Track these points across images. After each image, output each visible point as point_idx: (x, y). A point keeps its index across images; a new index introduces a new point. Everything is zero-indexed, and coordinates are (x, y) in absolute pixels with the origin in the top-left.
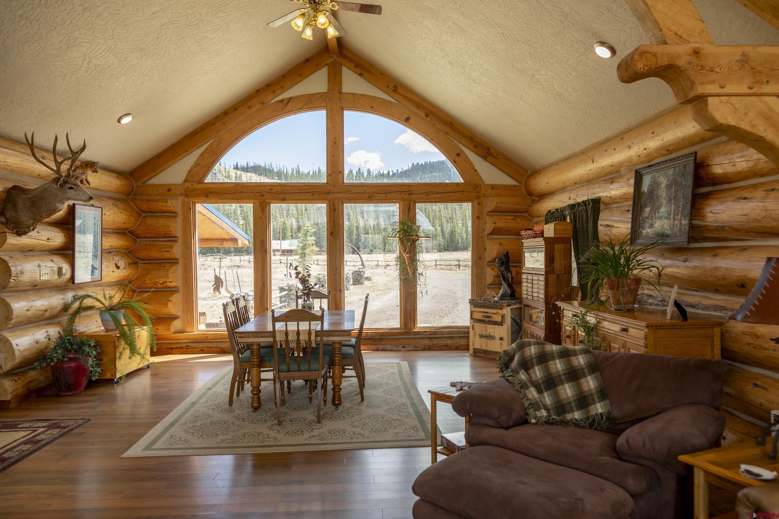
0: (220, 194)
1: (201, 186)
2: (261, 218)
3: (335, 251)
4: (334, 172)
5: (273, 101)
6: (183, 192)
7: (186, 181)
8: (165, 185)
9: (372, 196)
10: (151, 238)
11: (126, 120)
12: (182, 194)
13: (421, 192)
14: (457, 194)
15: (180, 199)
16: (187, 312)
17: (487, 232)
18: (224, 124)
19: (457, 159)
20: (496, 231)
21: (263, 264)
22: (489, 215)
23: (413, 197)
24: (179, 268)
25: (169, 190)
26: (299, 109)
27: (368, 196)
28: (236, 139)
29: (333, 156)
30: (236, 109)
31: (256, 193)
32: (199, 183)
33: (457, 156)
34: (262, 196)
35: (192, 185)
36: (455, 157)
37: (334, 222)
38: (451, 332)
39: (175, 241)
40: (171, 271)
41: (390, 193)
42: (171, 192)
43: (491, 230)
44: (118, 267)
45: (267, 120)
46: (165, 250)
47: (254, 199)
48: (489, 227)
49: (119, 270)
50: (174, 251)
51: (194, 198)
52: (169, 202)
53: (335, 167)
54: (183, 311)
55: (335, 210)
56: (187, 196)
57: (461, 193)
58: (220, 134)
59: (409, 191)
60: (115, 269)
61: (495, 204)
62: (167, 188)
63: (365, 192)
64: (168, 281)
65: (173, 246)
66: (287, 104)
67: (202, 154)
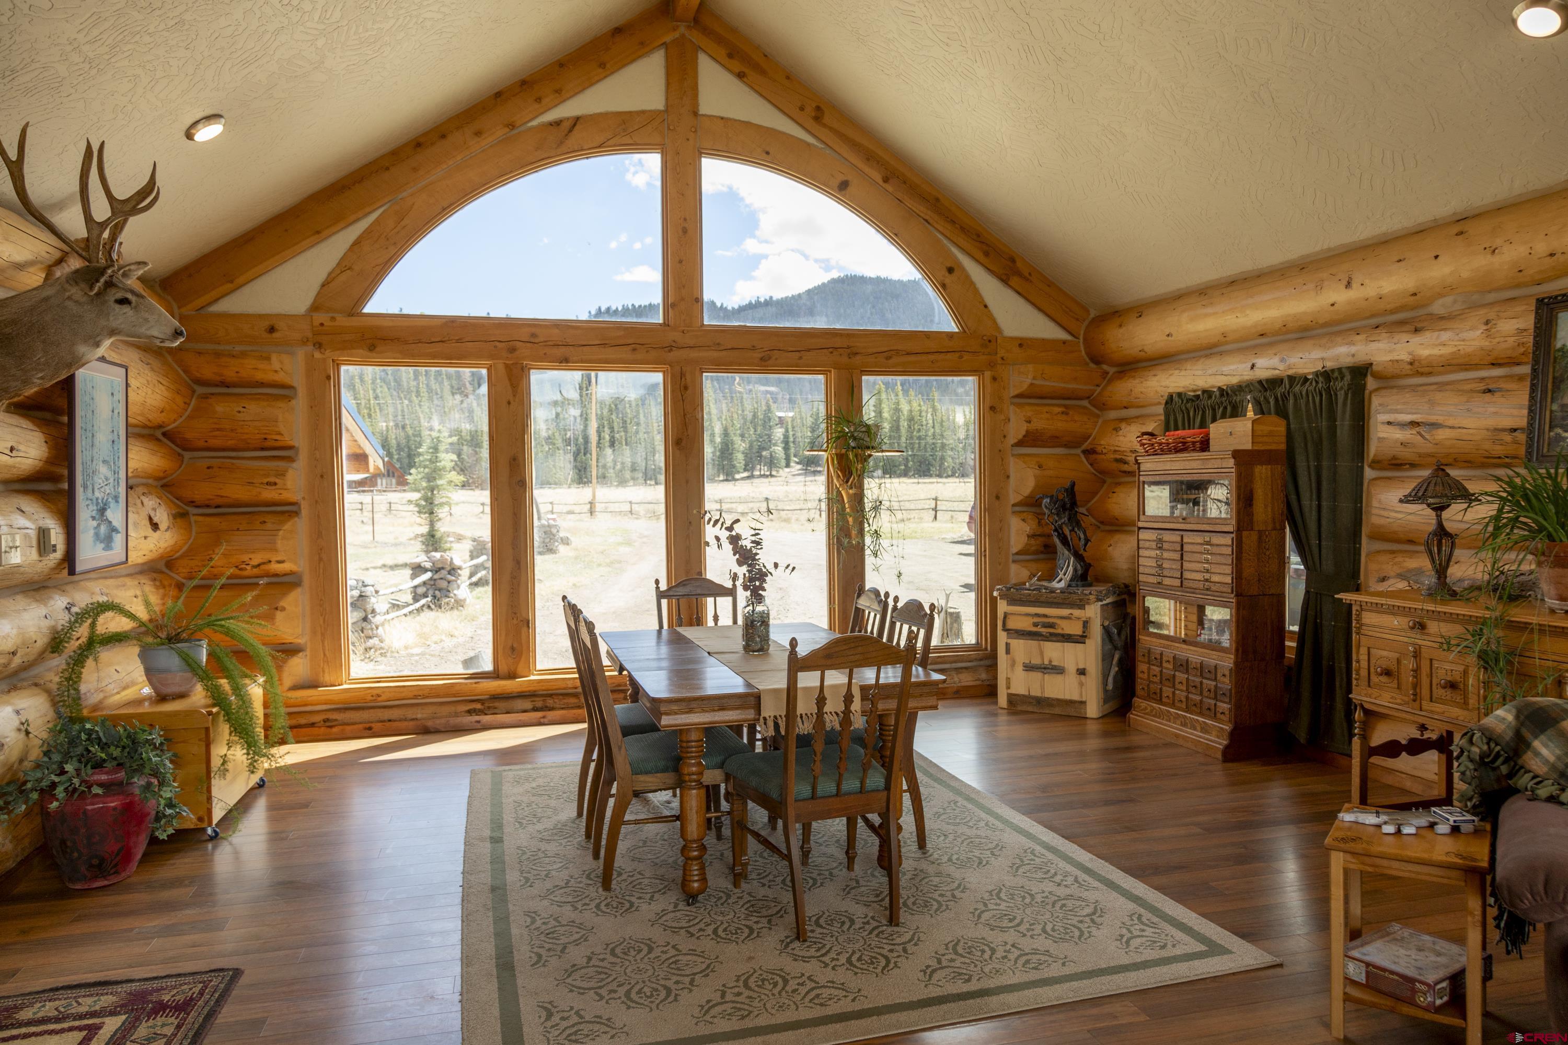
0: (406, 343)
1: (354, 322)
2: (509, 403)
3: (687, 482)
4: (683, 299)
5: (534, 123)
6: (310, 335)
7: (315, 307)
8: (261, 317)
9: (770, 358)
10: (224, 450)
11: (207, 133)
12: (304, 342)
13: (875, 350)
14: (949, 356)
15: (301, 354)
16: (323, 635)
17: (1012, 440)
18: (415, 170)
19: (948, 280)
20: (1031, 439)
21: (515, 514)
22: (1014, 404)
23: (857, 360)
24: (301, 526)
25: (272, 330)
26: (600, 147)
27: (760, 355)
28: (444, 209)
29: (681, 262)
30: (443, 136)
31: (498, 344)
32: (351, 315)
33: (947, 274)
34: (513, 350)
35: (333, 319)
36: (944, 276)
37: (685, 415)
39: (290, 459)
40: (281, 533)
41: (809, 350)
42: (275, 335)
43: (1020, 437)
44: (155, 526)
45: (522, 167)
46: (265, 481)
47: (491, 357)
48: (1016, 429)
49: (158, 532)
50: (289, 484)
51: (338, 352)
52: (274, 358)
53: (684, 286)
54: (314, 632)
55: (686, 388)
56: (319, 346)
57: (957, 355)
58: (404, 194)
59: (848, 348)
60: (149, 531)
61: (1029, 381)
62: (267, 324)
63: (754, 348)
64: (274, 559)
65: (286, 471)
66: (570, 131)
67: (357, 243)
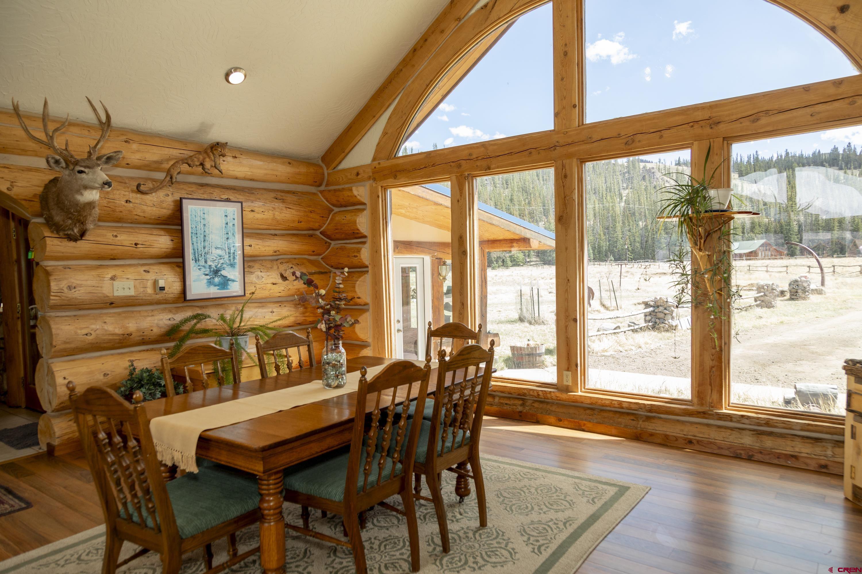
0: (409, 171)
1: (393, 162)
2: (458, 201)
3: (566, 249)
4: (564, 108)
5: (473, 11)
6: (371, 174)
7: (374, 159)
8: (354, 168)
9: (633, 141)
10: (343, 239)
11: (236, 78)
12: (369, 178)
13: (740, 116)
14: (836, 104)
15: (368, 184)
16: (378, 339)
18: (413, 66)
19: (840, 20)
21: (461, 273)
23: (723, 128)
24: (368, 278)
25: (358, 174)
26: (510, 12)
27: (625, 141)
28: (427, 86)
29: (562, 79)
30: (426, 40)
31: (452, 164)
32: (388, 158)
33: (838, 14)
34: (459, 166)
35: (379, 163)
36: (834, 18)
37: (565, 197)
38: (810, 428)
39: (364, 243)
40: (358, 282)
41: (669, 129)
42: (359, 177)
44: (284, 278)
45: (466, 44)
46: (353, 255)
47: (450, 173)
49: (287, 281)
50: (362, 257)
51: (382, 182)
52: (354, 189)
53: (565, 98)
54: (374, 337)
55: (566, 176)
56: (375, 179)
57: (847, 101)
58: (410, 82)
59: (710, 118)
60: (280, 281)
62: (355, 172)
63: (619, 136)
64: (356, 296)
65: (361, 249)
66: (493, 8)
67: (390, 118)
